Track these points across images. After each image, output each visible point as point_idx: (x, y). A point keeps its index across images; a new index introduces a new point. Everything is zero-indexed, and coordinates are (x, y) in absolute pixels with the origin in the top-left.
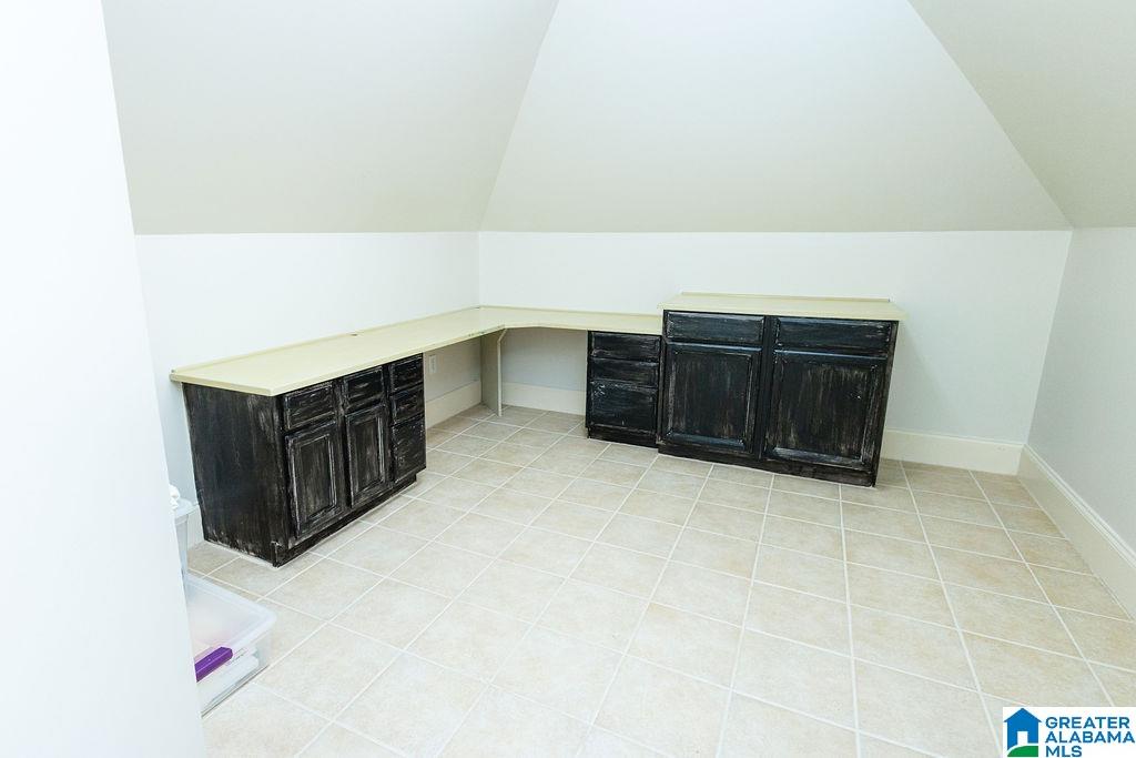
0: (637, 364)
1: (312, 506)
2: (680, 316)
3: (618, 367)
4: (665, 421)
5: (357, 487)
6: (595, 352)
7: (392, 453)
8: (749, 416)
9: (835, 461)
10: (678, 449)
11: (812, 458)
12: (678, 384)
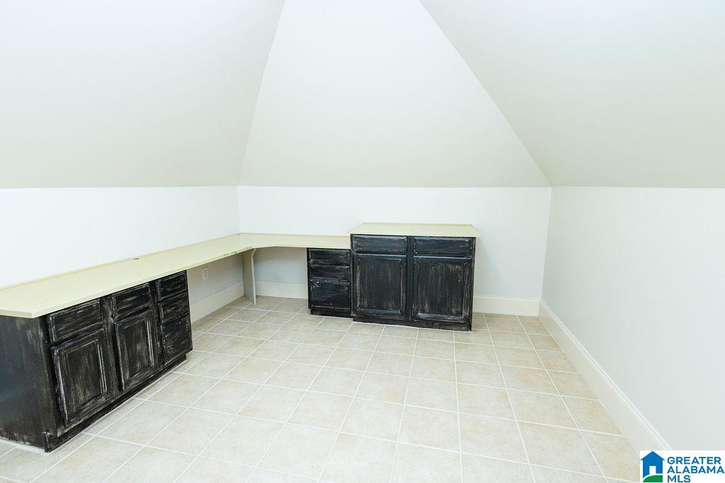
0: (337, 267)
1: (82, 398)
2: (360, 238)
3: (325, 269)
4: (355, 302)
5: (128, 375)
6: (311, 261)
7: (161, 344)
8: (403, 295)
9: (450, 318)
10: (364, 318)
11: (439, 317)
12: (362, 279)
